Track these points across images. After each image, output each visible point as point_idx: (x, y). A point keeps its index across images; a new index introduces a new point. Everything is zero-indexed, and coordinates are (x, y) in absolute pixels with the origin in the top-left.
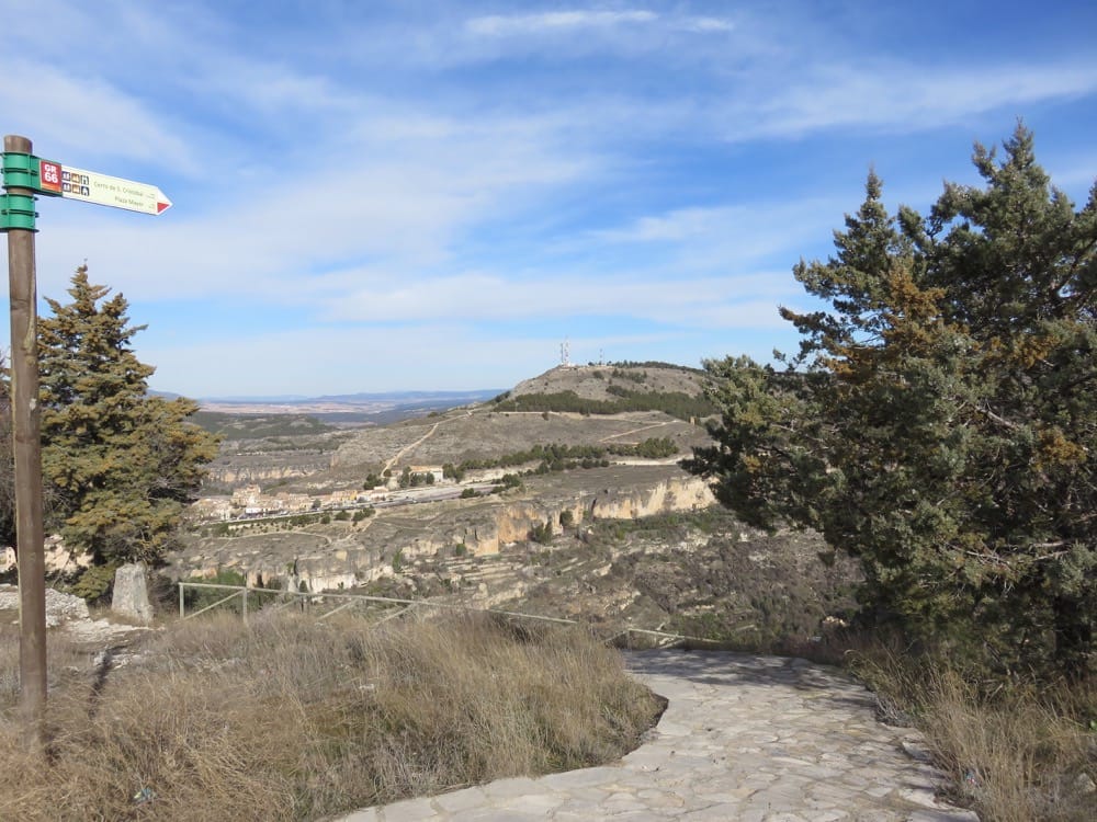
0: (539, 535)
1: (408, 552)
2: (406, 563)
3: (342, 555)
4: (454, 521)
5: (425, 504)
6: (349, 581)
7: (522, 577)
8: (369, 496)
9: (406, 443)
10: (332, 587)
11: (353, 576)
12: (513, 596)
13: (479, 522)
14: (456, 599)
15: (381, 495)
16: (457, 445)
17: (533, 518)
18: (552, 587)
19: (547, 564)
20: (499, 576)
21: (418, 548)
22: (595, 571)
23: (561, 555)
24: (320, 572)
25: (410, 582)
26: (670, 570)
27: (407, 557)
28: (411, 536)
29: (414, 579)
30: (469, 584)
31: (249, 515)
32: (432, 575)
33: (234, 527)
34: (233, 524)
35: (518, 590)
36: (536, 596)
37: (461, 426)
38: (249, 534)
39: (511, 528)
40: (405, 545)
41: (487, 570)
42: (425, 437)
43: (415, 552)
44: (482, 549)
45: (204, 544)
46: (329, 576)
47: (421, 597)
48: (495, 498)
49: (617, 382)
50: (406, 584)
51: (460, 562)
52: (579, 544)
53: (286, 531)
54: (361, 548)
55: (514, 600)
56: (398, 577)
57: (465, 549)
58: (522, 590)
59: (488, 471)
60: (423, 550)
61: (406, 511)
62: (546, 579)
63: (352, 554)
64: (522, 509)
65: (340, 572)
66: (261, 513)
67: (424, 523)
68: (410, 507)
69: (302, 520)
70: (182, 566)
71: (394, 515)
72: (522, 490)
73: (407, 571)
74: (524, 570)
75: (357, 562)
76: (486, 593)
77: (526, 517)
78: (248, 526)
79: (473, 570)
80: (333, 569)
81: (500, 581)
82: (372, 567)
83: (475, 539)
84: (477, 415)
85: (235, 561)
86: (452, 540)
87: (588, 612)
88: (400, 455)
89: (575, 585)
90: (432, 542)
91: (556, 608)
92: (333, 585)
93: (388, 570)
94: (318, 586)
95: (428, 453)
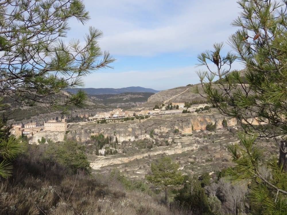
0: (210, 128)
1: (156, 131)
2: (155, 135)
3: (130, 130)
4: (176, 120)
5: (169, 115)
6: (132, 139)
7: (199, 142)
8: (152, 112)
9: (174, 95)
10: (126, 140)
11: (134, 137)
12: (191, 149)
13: (184, 121)
14: (169, 148)
15: (156, 112)
16: (193, 96)
17: (209, 121)
18: (209, 147)
19: (209, 139)
20: (188, 141)
21: (161, 130)
22: (231, 143)
23: (217, 136)
24: (122, 135)
25: (154, 141)
26: (270, 146)
27: (156, 132)
28: (159, 125)
29: (156, 140)
30: (175, 143)
31: (114, 117)
32: (162, 139)
33: (107, 121)
34: (107, 120)
35: (195, 147)
36: (202, 150)
38: (111, 123)
39: (199, 125)
40: (155, 128)
41: (184, 139)
42: (182, 93)
43: (159, 131)
44: (185, 132)
45: (97, 125)
46: (125, 136)
47: (157, 146)
48: (196, 113)
50: (153, 141)
51: (175, 135)
52: (228, 132)
53: (121, 122)
54: (137, 128)
55: (192, 150)
56: (151, 139)
57: (178, 131)
58: (196, 147)
59: (201, 105)
60: (162, 130)
61: (161, 117)
62: (207, 144)
63: (134, 130)
64: (204, 118)
65: (129, 135)
66: (117, 117)
67: (166, 121)
68: (163, 116)
69: (127, 119)
70: (89, 132)
71: (156, 118)
72: (210, 112)
73: (155, 137)
74: (199, 140)
75: (136, 132)
76: (180, 146)
77: (205, 120)
78: (111, 121)
79: (180, 138)
80: (127, 134)
81: (188, 143)
82: (141, 135)
83: (182, 128)
85: (103, 131)
86: (174, 127)
87: (223, 158)
88: (171, 99)
89: (219, 147)
90: (166, 128)
91: (210, 155)
92: (127, 139)
93: (148, 136)
94: (121, 139)
95: (181, 98)
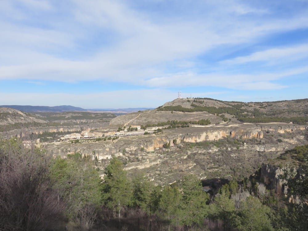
0: (166, 146)
1: (127, 149)
2: (126, 153)
3: (108, 149)
4: (141, 141)
5: (134, 136)
6: (109, 157)
7: (160, 158)
8: (118, 133)
9: (131, 119)
11: (111, 155)
13: (148, 141)
14: (140, 163)
15: (122, 133)
16: (145, 120)
17: (165, 141)
18: (169, 161)
19: (168, 155)
20: (153, 157)
21: (130, 148)
22: (182, 157)
23: (172, 152)
24: (101, 154)
25: (127, 158)
26: (206, 158)
27: (127, 151)
28: (128, 145)
29: (128, 157)
30: (144, 159)
31: (85, 138)
32: (133, 156)
33: (81, 141)
34: (80, 140)
35: (158, 162)
36: (164, 164)
37: (147, 115)
38: (84, 143)
39: (158, 144)
40: (126, 147)
41: (150, 155)
42: (137, 117)
43: (129, 149)
44: (149, 149)
45: (72, 145)
46: (104, 155)
47: (130, 162)
48: (154, 135)
49: (194, 103)
50: (126, 158)
51: (142, 153)
52: (178, 149)
53: (94, 142)
54: (113, 147)
55: (157, 164)
56: (124, 156)
57: (144, 149)
58: (160, 162)
59: (154, 127)
60: (132, 149)
61: (128, 138)
62: (167, 159)
63: (110, 149)
64: (161, 138)
65: (107, 154)
66: (88, 137)
67: (133, 141)
68: (129, 137)
69: (99, 140)
70: (65, 151)
71: (124, 139)
72: (163, 133)
73: (127, 155)
74: (161, 156)
75: (112, 152)
76: (149, 162)
77: (163, 141)
78: (84, 141)
79: (146, 155)
80: (105, 153)
81: (153, 159)
82: (116, 153)
83: (147, 146)
84: (152, 112)
85: (79, 150)
86: (140, 146)
87: (179, 169)
88: (129, 122)
89: (176, 161)
90: (134, 147)
91: (170, 167)
92: (105, 158)
93: (121, 154)
94: (100, 158)
95: (137, 122)
